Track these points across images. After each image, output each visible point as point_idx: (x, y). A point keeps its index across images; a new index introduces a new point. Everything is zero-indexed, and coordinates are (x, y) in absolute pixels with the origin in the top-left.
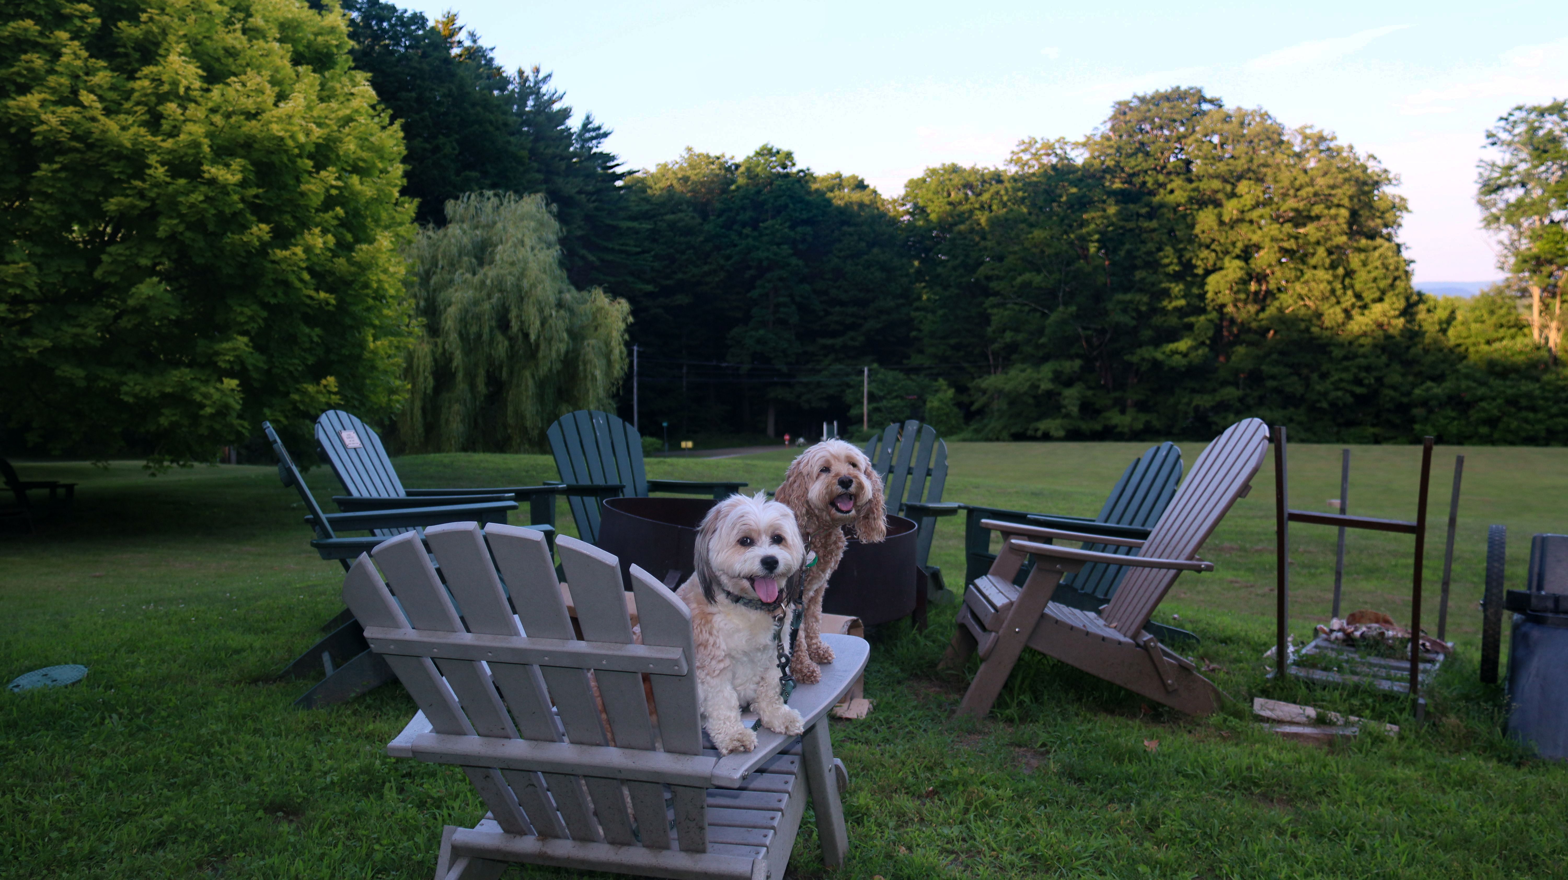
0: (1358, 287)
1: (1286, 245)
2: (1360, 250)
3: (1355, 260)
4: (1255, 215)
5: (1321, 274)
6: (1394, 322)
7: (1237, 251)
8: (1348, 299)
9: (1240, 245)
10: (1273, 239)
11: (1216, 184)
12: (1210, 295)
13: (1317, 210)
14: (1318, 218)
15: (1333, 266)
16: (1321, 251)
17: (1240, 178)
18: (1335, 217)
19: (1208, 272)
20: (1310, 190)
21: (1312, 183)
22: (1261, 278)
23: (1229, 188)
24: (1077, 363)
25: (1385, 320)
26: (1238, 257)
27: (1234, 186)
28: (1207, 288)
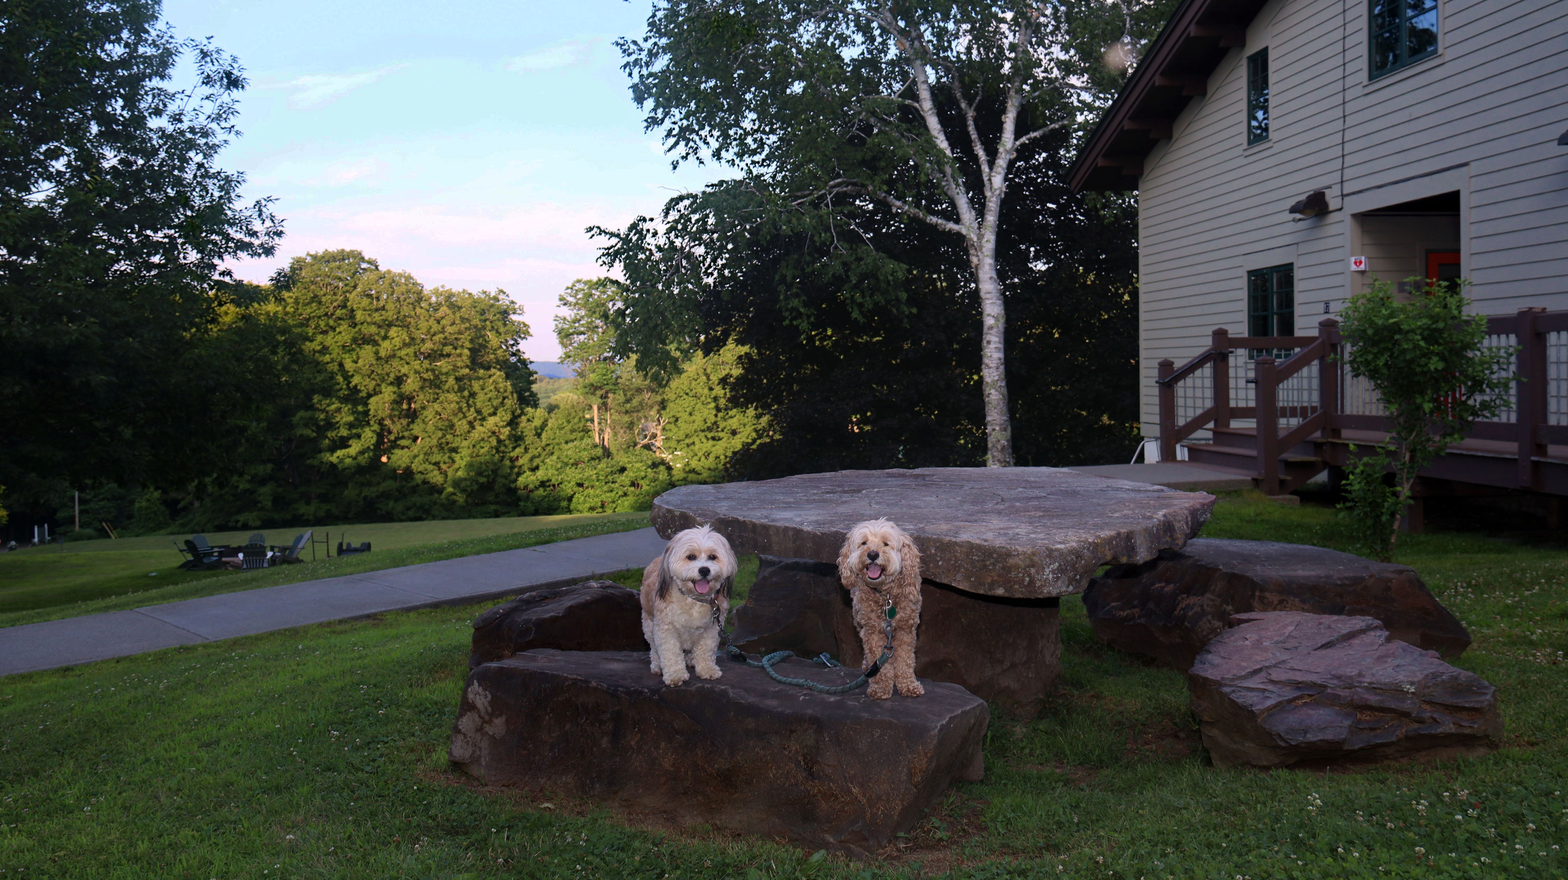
0: (479, 405)
1: (425, 376)
2: (479, 378)
3: (476, 386)
4: (403, 353)
5: (452, 396)
6: (502, 430)
7: (391, 379)
8: (471, 414)
9: (392, 375)
10: (416, 372)
11: (373, 329)
12: (372, 412)
13: (448, 349)
14: (448, 355)
15: (461, 390)
16: (451, 381)
17: (390, 325)
18: (460, 355)
19: (369, 396)
20: (442, 336)
21: (443, 332)
22: (410, 399)
23: (383, 333)
24: (270, 466)
25: (497, 429)
26: (392, 383)
27: (387, 331)
28: (370, 407)
